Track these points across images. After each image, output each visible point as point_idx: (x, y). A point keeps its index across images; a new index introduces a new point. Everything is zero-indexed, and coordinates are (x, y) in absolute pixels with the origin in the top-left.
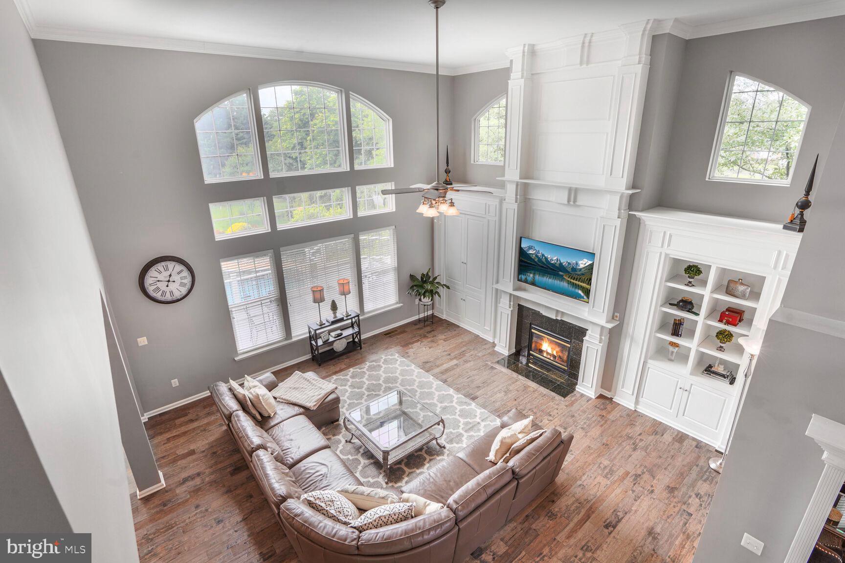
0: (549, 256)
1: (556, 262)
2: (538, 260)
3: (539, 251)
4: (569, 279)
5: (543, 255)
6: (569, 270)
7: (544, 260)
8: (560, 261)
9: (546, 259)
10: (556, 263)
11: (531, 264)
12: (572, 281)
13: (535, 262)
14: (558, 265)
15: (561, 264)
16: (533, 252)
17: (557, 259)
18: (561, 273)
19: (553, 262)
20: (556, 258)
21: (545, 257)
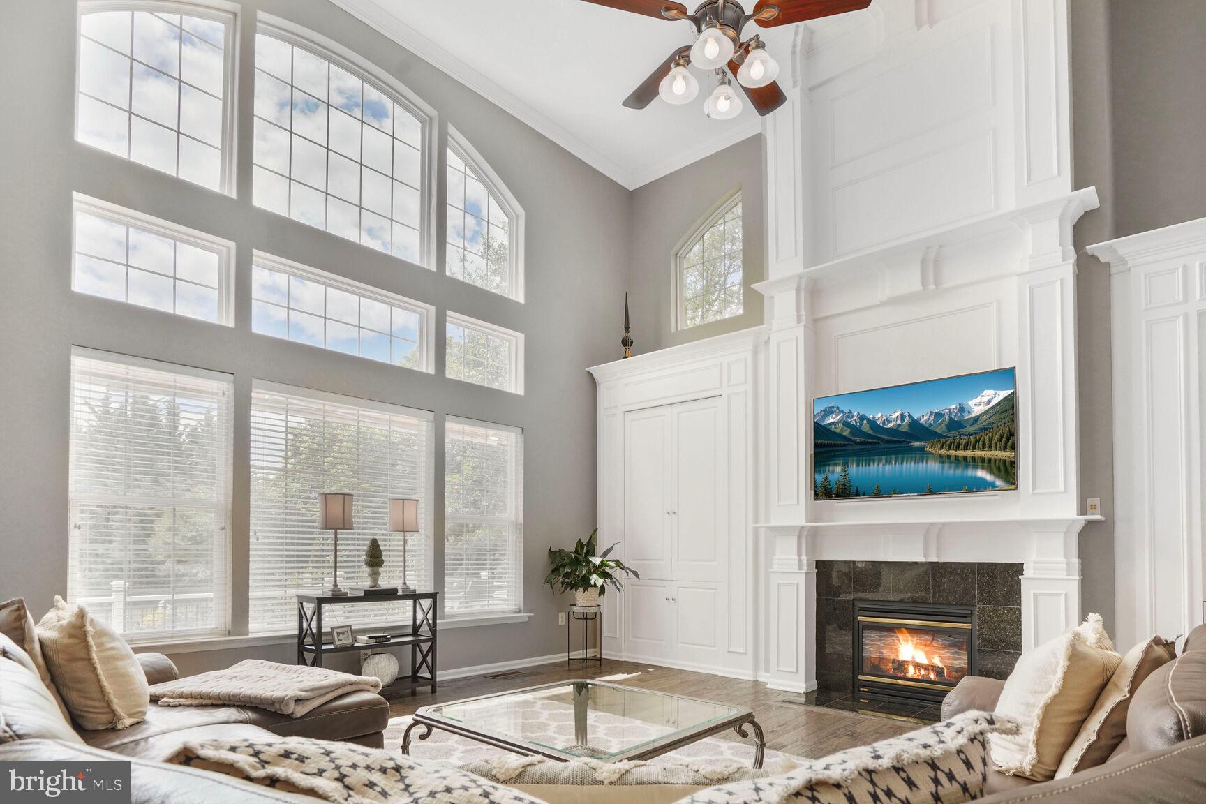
0: (880, 415)
1: (899, 422)
2: (850, 433)
3: (850, 412)
4: (943, 452)
5: (862, 418)
6: (941, 429)
7: (866, 427)
8: (910, 416)
9: (872, 423)
10: (899, 425)
11: (835, 445)
12: (952, 452)
13: (845, 438)
14: (905, 428)
15: (914, 424)
16: (836, 419)
17: (902, 415)
18: (916, 444)
19: (890, 425)
20: (898, 414)
21: (868, 420)
